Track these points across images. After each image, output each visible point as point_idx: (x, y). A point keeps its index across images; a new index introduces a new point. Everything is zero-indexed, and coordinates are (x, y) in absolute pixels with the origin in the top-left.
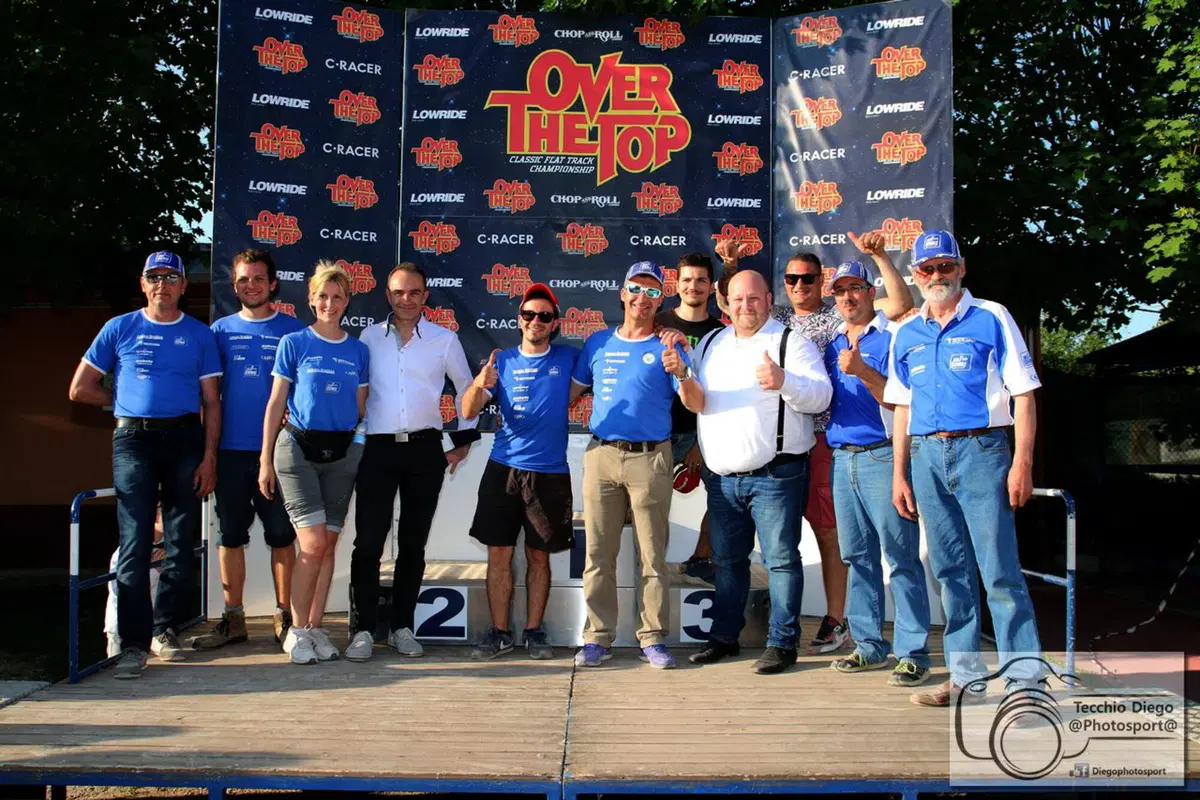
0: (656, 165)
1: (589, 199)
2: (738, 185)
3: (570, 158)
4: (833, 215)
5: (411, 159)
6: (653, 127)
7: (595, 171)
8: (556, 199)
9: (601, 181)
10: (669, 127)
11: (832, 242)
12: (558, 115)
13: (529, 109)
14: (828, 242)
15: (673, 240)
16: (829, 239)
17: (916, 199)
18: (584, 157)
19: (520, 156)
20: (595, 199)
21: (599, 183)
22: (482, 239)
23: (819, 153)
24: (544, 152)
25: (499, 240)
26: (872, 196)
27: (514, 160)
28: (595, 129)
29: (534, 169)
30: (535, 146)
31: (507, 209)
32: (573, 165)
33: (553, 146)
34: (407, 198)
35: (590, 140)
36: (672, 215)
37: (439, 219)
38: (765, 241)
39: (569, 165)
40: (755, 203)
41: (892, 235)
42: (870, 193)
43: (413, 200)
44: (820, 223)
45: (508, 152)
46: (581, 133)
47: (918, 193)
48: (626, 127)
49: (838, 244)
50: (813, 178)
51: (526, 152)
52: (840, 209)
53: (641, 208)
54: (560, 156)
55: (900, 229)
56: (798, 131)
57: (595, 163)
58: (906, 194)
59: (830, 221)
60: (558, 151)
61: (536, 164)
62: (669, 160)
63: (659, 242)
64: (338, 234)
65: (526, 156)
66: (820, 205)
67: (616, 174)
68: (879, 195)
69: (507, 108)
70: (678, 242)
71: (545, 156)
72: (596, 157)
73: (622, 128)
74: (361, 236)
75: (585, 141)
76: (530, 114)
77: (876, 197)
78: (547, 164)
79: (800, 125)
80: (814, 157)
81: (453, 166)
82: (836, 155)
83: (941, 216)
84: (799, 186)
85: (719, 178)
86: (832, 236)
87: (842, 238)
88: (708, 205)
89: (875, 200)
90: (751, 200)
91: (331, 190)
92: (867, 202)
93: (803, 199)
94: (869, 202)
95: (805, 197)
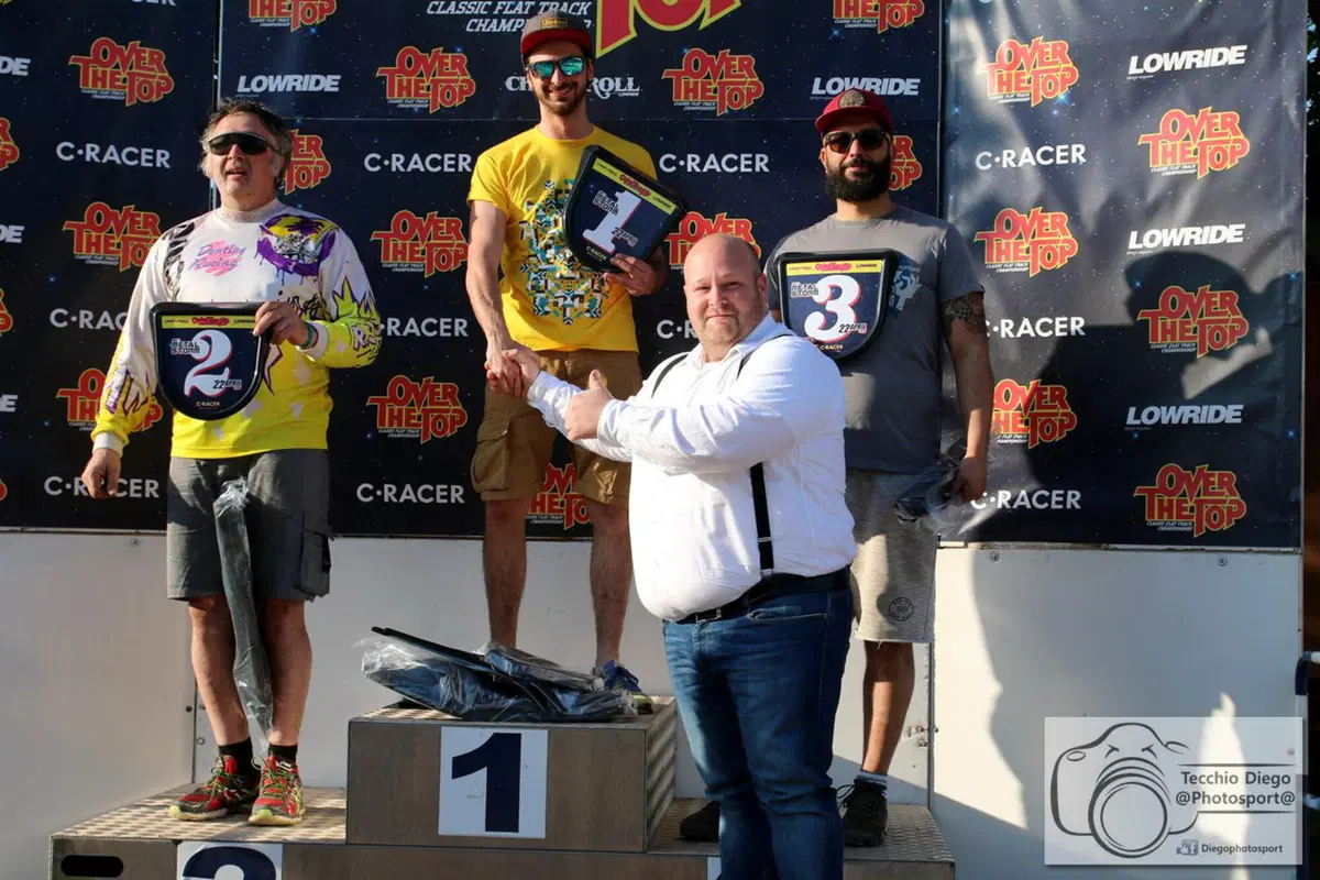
0: (712, 15)
2: (872, 52)
3: (543, 4)
4: (1062, 107)
8: (516, 83)
9: (603, 48)
11: (1059, 161)
16: (1053, 155)
17: (1227, 67)
18: (571, 1)
20: (592, 83)
21: (599, 53)
22: (373, 162)
25: (406, 165)
26: (1140, 65)
29: (474, 25)
31: (421, 104)
34: (230, 84)
36: (742, 113)
38: (926, 161)
40: (908, 86)
41: (1179, 143)
42: (1134, 60)
43: (241, 88)
47: (1233, 55)
49: (1070, 166)
52: (1074, 92)
53: (682, 100)
54: (525, 1)
55: (1195, 129)
57: (592, 13)
58: (1208, 58)
59: (1053, 117)
63: (716, 167)
64: (91, 152)
65: (458, 0)
66: (1036, 85)
68: (1153, 63)
70: (753, 166)
71: (495, 1)
72: (594, 1)
74: (138, 157)
77: (1147, 67)
78: (499, 16)
81: (318, 21)
83: (1279, 102)
84: (995, 52)
85: (836, 39)
86: (1059, 148)
87: (1078, 153)
88: (814, 92)
89: (1145, 73)
90: (900, 81)
91: (78, 67)
92: (1129, 79)
93: (1001, 77)
94: (1134, 78)
95: (1005, 73)
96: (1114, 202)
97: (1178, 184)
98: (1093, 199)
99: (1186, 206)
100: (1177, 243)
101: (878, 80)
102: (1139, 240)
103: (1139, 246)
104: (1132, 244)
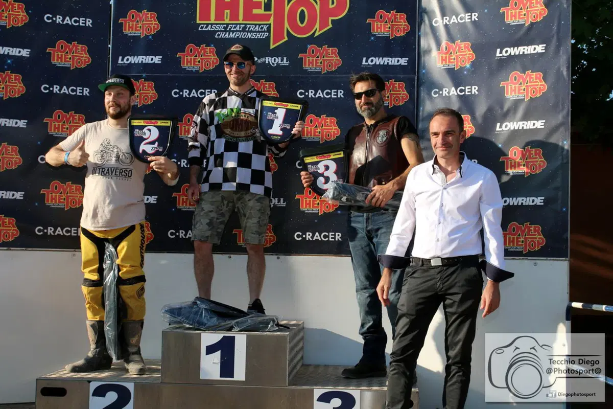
0: (320, 31)
1: (264, 59)
2: (388, 46)
3: (248, 26)
4: (468, 70)
5: (119, 27)
7: (269, 37)
9: (273, 44)
11: (467, 93)
14: (463, 93)
15: (333, 93)
16: (464, 91)
17: (537, 53)
18: (259, 25)
20: (268, 60)
21: (272, 47)
22: (175, 93)
23: (457, 17)
24: (227, 21)
25: (189, 94)
26: (501, 52)
28: (269, 1)
29: (219, 35)
30: (219, 16)
31: (196, 68)
32: (251, 32)
33: (234, 16)
34: (115, 60)
35: (265, 10)
36: (332, 72)
37: (140, 77)
38: (411, 93)
39: (248, 32)
40: (403, 61)
41: (517, 86)
42: (498, 50)
43: (120, 62)
44: (457, 77)
45: (198, 22)
47: (540, 49)
49: (472, 95)
50: (451, 38)
51: (212, 21)
52: (473, 64)
53: (307, 67)
54: (240, 24)
55: (524, 80)
57: (269, 30)
58: (529, 50)
59: (464, 74)
60: (238, 20)
62: (330, 26)
63: (321, 95)
64: (56, 89)
65: (212, 24)
66: (457, 62)
67: (286, 39)
68: (507, 52)
70: (337, 95)
71: (227, 25)
72: (270, 25)
74: (76, 91)
75: (261, 11)
77: (504, 53)
78: (230, 31)
80: (452, 21)
81: (152, 33)
82: (471, 19)
83: (559, 68)
84: (440, 46)
85: (372, 41)
86: (467, 88)
87: (475, 89)
88: (363, 64)
89: (503, 56)
90: (400, 59)
91: (50, 53)
92: (496, 58)
93: (442, 57)
94: (498, 58)
95: (444, 55)
96: (490, 110)
97: (517, 103)
98: (481, 109)
99: (520, 112)
100: (516, 128)
101: (390, 59)
102: (501, 127)
103: (501, 129)
104: (498, 129)
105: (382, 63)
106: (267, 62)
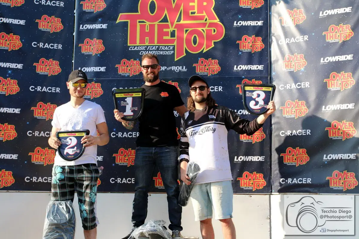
0: (206, 49)
1: (171, 68)
3: (160, 47)
4: (303, 72)
5: (79, 49)
6: (204, 29)
7: (174, 54)
9: (177, 58)
10: (213, 29)
11: (302, 87)
12: (154, 25)
13: (140, 22)
16: (301, 85)
17: (348, 60)
18: (168, 46)
19: (135, 47)
20: (174, 68)
21: (176, 60)
23: (294, 38)
24: (147, 44)
26: (324, 60)
27: (131, 48)
28: (174, 31)
29: (142, 53)
30: (142, 41)
31: (127, 74)
32: (162, 50)
33: (152, 41)
35: (171, 37)
36: (215, 75)
37: (92, 81)
39: (160, 50)
40: (260, 67)
41: (335, 81)
42: (322, 59)
44: (295, 77)
45: (129, 45)
46: (167, 34)
47: (349, 57)
48: (190, 29)
49: (305, 88)
50: (292, 52)
51: (138, 44)
52: (306, 68)
53: (198, 72)
54: (155, 46)
55: (340, 78)
56: (283, 28)
57: (174, 49)
58: (342, 58)
59: (301, 75)
60: (154, 43)
61: (143, 50)
62: (213, 46)
64: (39, 89)
65: (137, 46)
66: (296, 67)
67: (185, 54)
68: (327, 60)
69: (128, 22)
70: (218, 90)
71: (147, 46)
72: (174, 46)
73: (188, 30)
74: (51, 90)
75: (169, 38)
76: (140, 25)
78: (149, 50)
79: (284, 25)
80: (291, 41)
81: (100, 52)
82: (304, 39)
84: (284, 58)
85: (240, 55)
86: (302, 83)
87: (307, 85)
88: (234, 69)
89: (325, 62)
90: (258, 66)
91: (36, 66)
92: (321, 64)
93: (286, 64)
94: (322, 64)
95: (287, 63)
96: (318, 97)
97: (336, 93)
98: (312, 97)
99: (338, 98)
100: (336, 109)
101: (252, 66)
102: (325, 108)
103: (325, 110)
104: (323, 109)
105: (247, 69)
106: (173, 70)
